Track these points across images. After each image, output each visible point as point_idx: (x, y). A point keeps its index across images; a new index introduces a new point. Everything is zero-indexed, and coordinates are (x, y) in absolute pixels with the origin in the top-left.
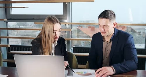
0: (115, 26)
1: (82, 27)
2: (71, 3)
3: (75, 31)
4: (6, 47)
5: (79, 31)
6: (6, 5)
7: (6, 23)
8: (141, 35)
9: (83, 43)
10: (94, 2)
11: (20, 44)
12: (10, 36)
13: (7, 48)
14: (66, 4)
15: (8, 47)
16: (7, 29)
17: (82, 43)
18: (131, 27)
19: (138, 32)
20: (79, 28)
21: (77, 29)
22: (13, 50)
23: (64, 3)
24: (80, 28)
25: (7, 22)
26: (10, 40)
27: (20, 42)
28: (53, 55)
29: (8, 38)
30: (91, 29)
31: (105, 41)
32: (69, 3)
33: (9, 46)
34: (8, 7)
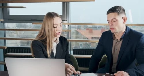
1: (80, 29)
2: (70, 2)
3: (74, 33)
4: (3, 49)
5: (77, 33)
6: (3, 4)
9: (81, 45)
11: (20, 46)
12: (7, 37)
14: (66, 3)
15: (5, 49)
16: (5, 30)
21: (75, 31)
22: (10, 52)
24: (78, 30)
25: (4, 23)
27: (20, 44)
29: (5, 39)
30: (89, 31)
32: (69, 2)
34: (5, 7)
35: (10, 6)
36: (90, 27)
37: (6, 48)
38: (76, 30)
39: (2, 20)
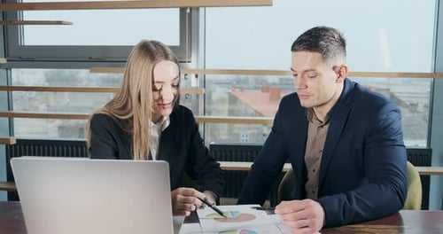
0: (340, 75)
1: (242, 89)
3: (222, 100)
4: (4, 146)
5: (233, 100)
6: (4, 14)
7: (5, 71)
8: (418, 112)
10: (271, 5)
12: (16, 109)
13: (7, 146)
15: (11, 146)
16: (10, 89)
17: (242, 138)
18: (388, 90)
19: (412, 105)
20: (234, 93)
21: (226, 96)
22: (25, 155)
23: (183, 10)
24: (237, 93)
25: (8, 68)
26: (17, 121)
28: (151, 158)
29: (11, 116)
30: (269, 94)
31: (314, 120)
32: (198, 9)
33: (13, 142)
34: (10, 22)
35: (25, 19)
36: (274, 84)
37: (15, 142)
38: (230, 91)
39: (4, 61)
